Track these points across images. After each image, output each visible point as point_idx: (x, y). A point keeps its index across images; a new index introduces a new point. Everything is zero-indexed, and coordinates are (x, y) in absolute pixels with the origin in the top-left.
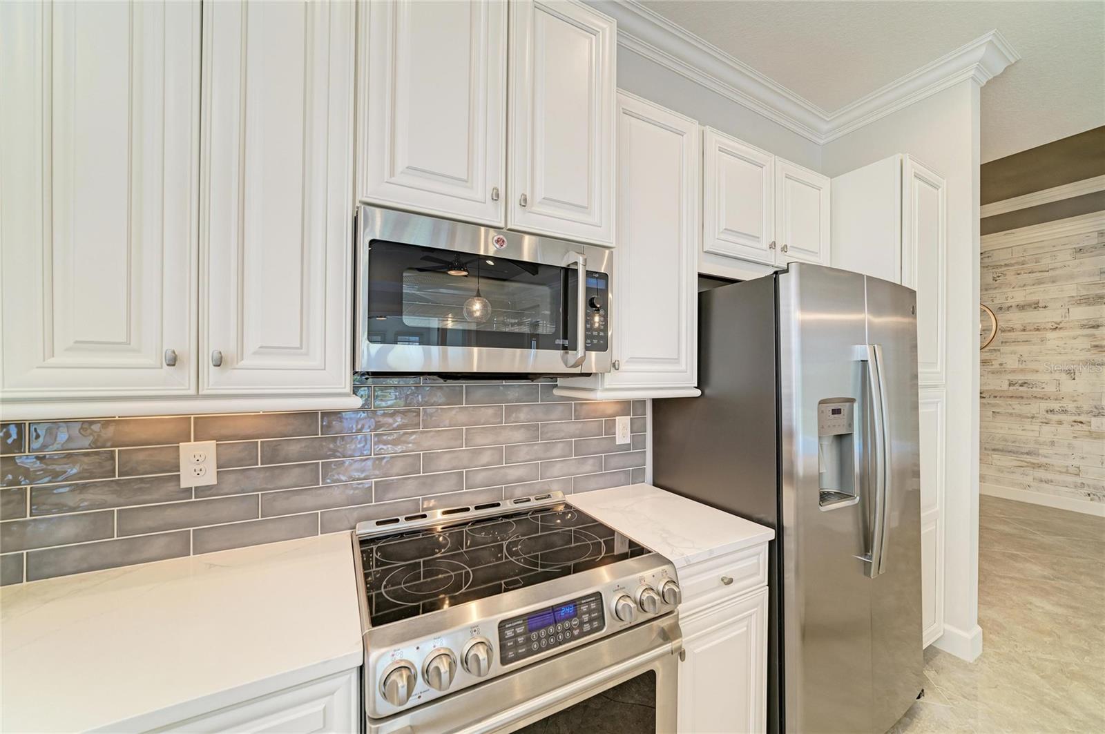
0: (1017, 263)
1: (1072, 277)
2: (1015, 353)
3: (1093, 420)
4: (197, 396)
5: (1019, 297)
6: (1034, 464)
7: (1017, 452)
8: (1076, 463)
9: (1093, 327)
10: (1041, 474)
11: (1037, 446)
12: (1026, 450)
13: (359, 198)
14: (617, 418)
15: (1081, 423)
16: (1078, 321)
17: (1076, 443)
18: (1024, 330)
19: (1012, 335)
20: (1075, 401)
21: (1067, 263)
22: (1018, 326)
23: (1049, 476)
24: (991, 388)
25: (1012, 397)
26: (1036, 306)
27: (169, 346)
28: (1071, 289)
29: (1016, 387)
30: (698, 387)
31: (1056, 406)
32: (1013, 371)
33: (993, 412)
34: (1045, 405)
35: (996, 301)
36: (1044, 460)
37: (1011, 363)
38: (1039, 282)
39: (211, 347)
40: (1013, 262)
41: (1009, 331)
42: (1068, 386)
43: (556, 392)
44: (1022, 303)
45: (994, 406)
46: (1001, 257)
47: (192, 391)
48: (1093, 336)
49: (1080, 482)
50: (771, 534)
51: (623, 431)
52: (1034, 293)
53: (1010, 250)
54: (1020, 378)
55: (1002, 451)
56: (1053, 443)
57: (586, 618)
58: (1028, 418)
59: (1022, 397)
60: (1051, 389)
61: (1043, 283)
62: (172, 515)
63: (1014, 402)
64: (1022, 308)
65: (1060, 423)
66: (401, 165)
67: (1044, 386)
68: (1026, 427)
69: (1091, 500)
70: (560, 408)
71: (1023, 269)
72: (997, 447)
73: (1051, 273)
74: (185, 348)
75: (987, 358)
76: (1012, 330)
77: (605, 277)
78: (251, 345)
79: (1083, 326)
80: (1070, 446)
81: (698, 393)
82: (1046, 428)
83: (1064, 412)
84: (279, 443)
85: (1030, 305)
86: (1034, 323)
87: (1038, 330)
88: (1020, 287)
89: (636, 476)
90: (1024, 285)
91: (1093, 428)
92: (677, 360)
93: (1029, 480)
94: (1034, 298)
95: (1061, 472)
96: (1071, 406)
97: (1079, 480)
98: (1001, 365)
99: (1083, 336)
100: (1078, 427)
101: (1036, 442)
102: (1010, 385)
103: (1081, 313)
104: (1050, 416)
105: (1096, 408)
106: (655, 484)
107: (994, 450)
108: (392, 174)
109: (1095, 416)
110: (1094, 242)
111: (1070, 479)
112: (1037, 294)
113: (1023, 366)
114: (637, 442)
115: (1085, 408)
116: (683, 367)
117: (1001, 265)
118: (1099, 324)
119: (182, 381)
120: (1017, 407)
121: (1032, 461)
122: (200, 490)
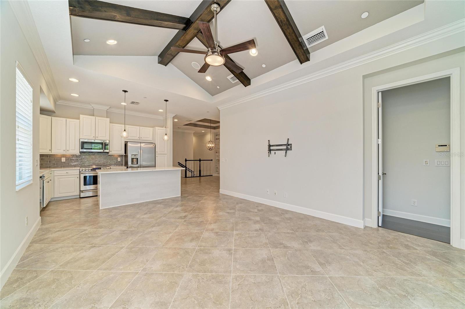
13: (80, 138)
14: (118, 158)
27: (64, 149)
30: (125, 153)
39: (67, 150)
43: (107, 154)
47: (65, 153)
70: (108, 156)
77: (108, 143)
78: (70, 149)
89: (122, 165)
92: (121, 151)
108: (83, 136)
114: (122, 161)
122: (64, 162)
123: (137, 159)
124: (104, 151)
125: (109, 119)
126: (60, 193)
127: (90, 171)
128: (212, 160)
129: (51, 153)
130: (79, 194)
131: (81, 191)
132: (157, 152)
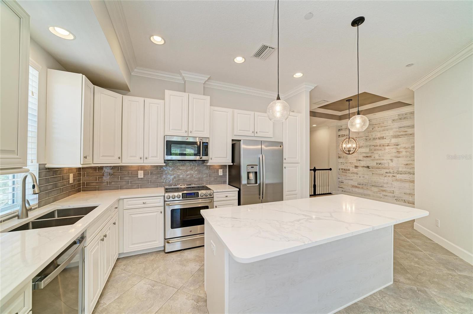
0: (378, 124)
1: (392, 129)
2: (378, 154)
3: (397, 175)
4: (143, 163)
5: (379, 135)
6: (382, 190)
7: (378, 186)
8: (393, 190)
9: (397, 145)
10: (384, 193)
11: (383, 184)
12: (380, 186)
13: (165, 135)
14: (219, 170)
15: (394, 176)
16: (394, 143)
17: (393, 183)
18: (380, 146)
19: (377, 148)
20: (393, 169)
21: (390, 124)
22: (379, 145)
23: (387, 194)
24: (372, 165)
25: (377, 168)
26: (383, 138)
27: (140, 156)
28: (391, 133)
29: (378, 165)
30: (232, 163)
31: (388, 171)
32: (377, 160)
33: (372, 173)
34: (385, 171)
35: (373, 136)
36: (385, 189)
37: (377, 157)
38: (384, 130)
39: (145, 157)
40: (377, 123)
41: (376, 146)
42: (391, 164)
43: (205, 164)
44: (379, 137)
45: (373, 171)
46: (374, 122)
47: (143, 162)
48: (397, 148)
49: (394, 196)
50: (238, 190)
51: (221, 172)
52: (382, 134)
53: (376, 119)
54: (379, 162)
55: (375, 186)
56: (387, 183)
57: (196, 195)
58: (381, 175)
59: (380, 168)
60: (386, 165)
61: (385, 131)
62: (137, 182)
63: (377, 170)
64: (379, 138)
65: (389, 176)
66: (171, 129)
67: (385, 164)
68: (381, 178)
69: (397, 201)
70: (206, 167)
71: (380, 126)
72: (373, 185)
73: (387, 127)
74: (142, 157)
75: (371, 155)
76: (377, 146)
77: (207, 143)
78: (150, 156)
79: (394, 145)
80: (392, 184)
81: (232, 164)
82: (385, 178)
83: (390, 173)
84: (152, 172)
85: (381, 138)
86: (383, 144)
87: (383, 146)
88: (379, 132)
89: (224, 183)
90: (380, 131)
91: (397, 178)
92: (227, 157)
93: (381, 195)
94: (382, 136)
95: (389, 192)
96: (392, 171)
97: (393, 195)
98: (374, 157)
99: (394, 148)
100: (393, 178)
101: (383, 183)
102: (376, 164)
103: (394, 141)
104: (387, 174)
105: (398, 171)
106: (229, 184)
107: (372, 186)
108: (169, 130)
109: (397, 174)
110: (397, 118)
111: (391, 195)
112: (383, 134)
113: (380, 158)
114: (224, 175)
115: (395, 172)
116: (228, 159)
117: (374, 124)
118: (398, 144)
119: (142, 161)
120: (379, 171)
121: (382, 189)
122: (141, 179)
123: (256, 173)
124: (201, 158)
125: (209, 97)
126: (133, 244)
127: (181, 198)
128: (331, 169)
129: (122, 162)
130: (163, 246)
131: (167, 240)
132: (285, 159)
